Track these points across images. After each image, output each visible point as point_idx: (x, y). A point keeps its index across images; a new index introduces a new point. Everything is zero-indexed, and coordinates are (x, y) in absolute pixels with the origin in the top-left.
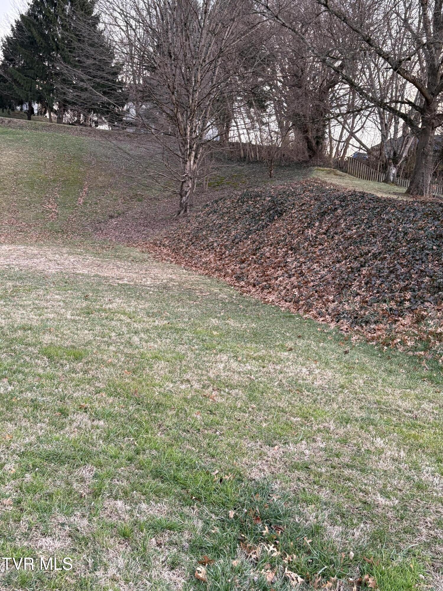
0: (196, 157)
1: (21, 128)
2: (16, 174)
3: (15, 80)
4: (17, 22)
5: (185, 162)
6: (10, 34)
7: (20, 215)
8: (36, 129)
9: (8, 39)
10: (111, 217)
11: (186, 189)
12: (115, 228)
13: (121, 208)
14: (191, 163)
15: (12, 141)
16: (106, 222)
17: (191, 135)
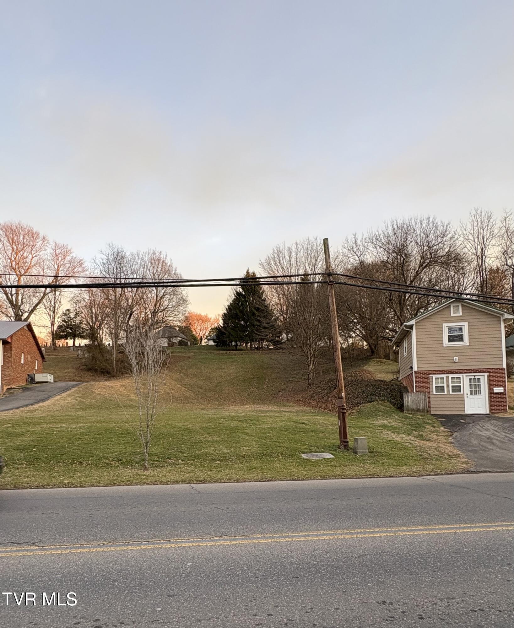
0: (313, 363)
1: (235, 355)
2: (237, 377)
3: (230, 333)
4: (229, 306)
5: (309, 366)
6: (225, 312)
7: (242, 394)
8: (242, 354)
9: (224, 314)
10: (279, 392)
11: (310, 377)
12: (282, 396)
13: (283, 387)
14: (311, 366)
15: (233, 362)
16: (277, 394)
17: (310, 355)
